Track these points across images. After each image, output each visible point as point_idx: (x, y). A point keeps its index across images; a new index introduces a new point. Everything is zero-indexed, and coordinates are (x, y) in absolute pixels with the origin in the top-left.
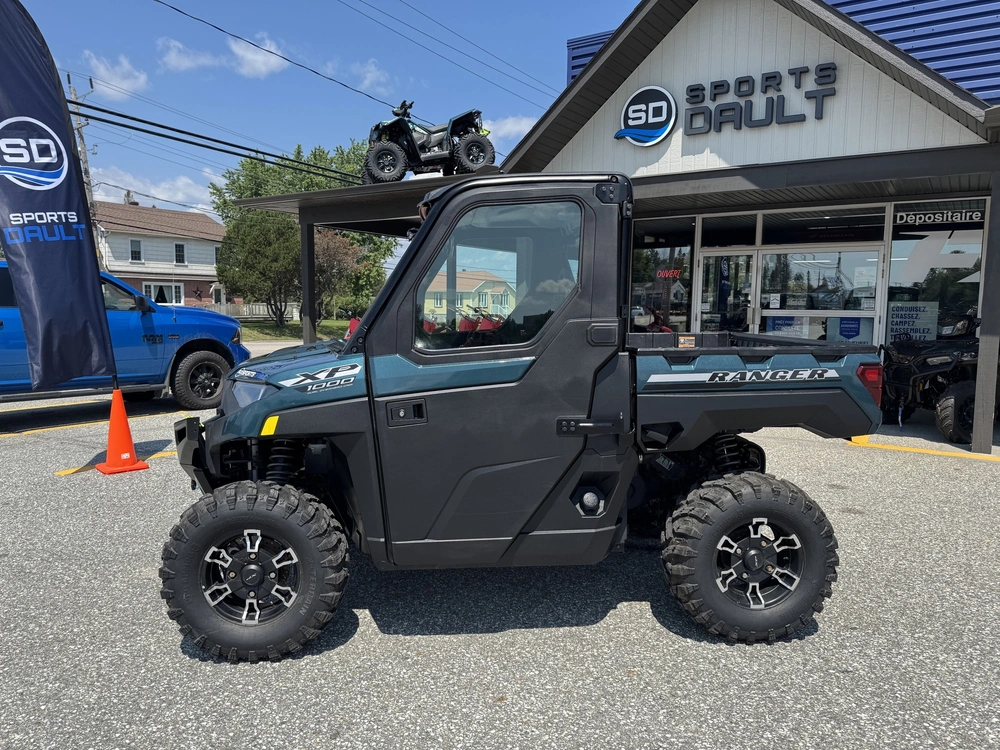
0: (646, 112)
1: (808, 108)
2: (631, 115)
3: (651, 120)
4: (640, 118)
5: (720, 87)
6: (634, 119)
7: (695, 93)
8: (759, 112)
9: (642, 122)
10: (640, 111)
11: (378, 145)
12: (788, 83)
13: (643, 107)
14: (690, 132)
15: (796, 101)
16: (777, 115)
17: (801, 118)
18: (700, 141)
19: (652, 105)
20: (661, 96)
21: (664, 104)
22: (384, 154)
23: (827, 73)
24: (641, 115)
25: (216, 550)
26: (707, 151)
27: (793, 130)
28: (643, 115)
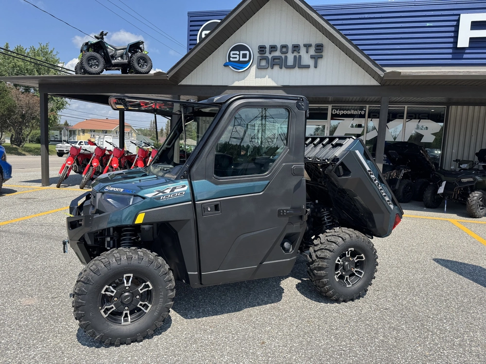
0: (239, 55)
1: (311, 62)
2: (232, 56)
3: (241, 59)
4: (236, 58)
5: (273, 48)
6: (233, 58)
7: (262, 49)
8: (290, 61)
9: (237, 59)
10: (236, 54)
11: (88, 54)
12: (303, 51)
13: (238, 53)
14: (259, 67)
15: (306, 59)
16: (298, 64)
17: (308, 67)
18: (263, 72)
19: (242, 52)
20: (246, 49)
21: (247, 52)
22: (92, 59)
23: (319, 48)
24: (236, 56)
25: (108, 287)
26: (267, 76)
27: (304, 71)
28: (237, 56)
